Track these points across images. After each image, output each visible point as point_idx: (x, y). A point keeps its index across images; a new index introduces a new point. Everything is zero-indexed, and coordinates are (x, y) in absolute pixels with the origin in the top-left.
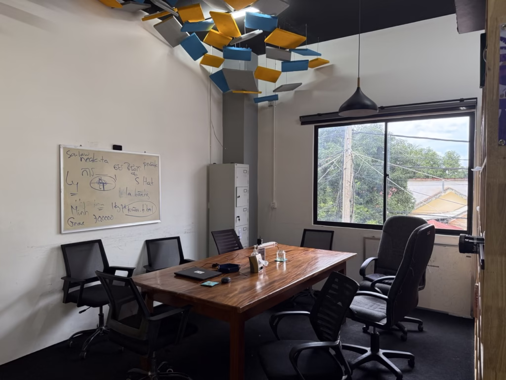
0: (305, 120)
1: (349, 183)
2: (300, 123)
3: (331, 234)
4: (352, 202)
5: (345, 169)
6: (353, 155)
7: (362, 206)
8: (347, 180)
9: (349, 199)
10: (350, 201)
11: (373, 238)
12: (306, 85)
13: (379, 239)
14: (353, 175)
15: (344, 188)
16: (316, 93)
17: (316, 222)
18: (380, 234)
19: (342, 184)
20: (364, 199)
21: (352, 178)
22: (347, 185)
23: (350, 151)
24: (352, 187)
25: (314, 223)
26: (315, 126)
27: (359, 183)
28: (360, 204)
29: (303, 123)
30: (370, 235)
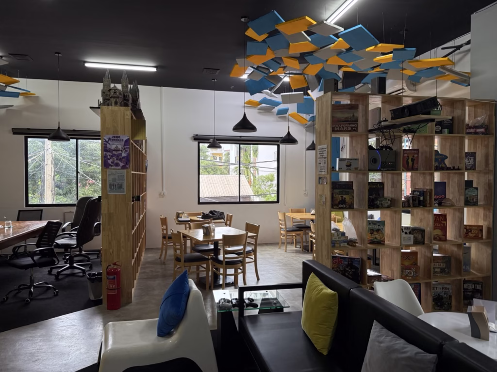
0: (16, 131)
1: (50, 177)
2: (12, 133)
3: (40, 212)
4: (53, 192)
5: (47, 165)
6: (53, 154)
7: (62, 197)
8: (48, 173)
9: (50, 189)
10: (52, 191)
11: (70, 212)
12: (17, 106)
13: (73, 213)
14: (53, 170)
15: (45, 181)
16: (25, 113)
17: (27, 205)
18: (74, 209)
19: (44, 177)
20: (63, 190)
21: (53, 172)
22: (48, 178)
23: (50, 150)
24: (53, 179)
25: (26, 206)
26: (25, 137)
27: (58, 176)
28: (59, 195)
29: (14, 133)
30: (69, 211)
